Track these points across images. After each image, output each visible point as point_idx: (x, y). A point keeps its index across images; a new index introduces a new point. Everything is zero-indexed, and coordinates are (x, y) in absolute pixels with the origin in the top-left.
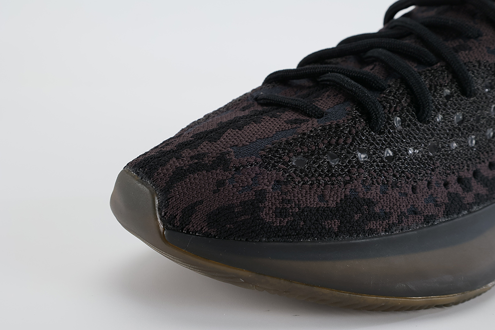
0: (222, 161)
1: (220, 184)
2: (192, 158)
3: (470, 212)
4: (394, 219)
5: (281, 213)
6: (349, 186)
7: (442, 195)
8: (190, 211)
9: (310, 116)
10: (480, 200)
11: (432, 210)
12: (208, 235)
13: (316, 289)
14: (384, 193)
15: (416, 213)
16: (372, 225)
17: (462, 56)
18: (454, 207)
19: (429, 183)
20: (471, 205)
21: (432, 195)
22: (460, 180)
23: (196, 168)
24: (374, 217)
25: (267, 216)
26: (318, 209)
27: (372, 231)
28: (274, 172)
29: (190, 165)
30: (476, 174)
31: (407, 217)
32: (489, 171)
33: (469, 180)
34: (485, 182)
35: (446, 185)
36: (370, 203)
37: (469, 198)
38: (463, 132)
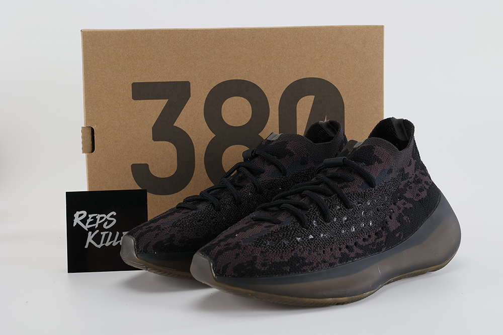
0: (238, 245)
1: (238, 255)
2: (225, 245)
3: (353, 261)
4: (315, 265)
5: (264, 265)
6: (293, 252)
7: (338, 254)
8: (226, 267)
9: (275, 224)
10: (358, 256)
11: (333, 260)
12: (234, 276)
13: (282, 297)
14: (310, 254)
15: (325, 262)
16: (305, 268)
17: (345, 191)
18: (344, 259)
19: (331, 249)
20: (354, 258)
21: (333, 254)
22: (347, 247)
23: (227, 249)
24: (306, 264)
25: (258, 266)
26: (280, 262)
27: (304, 271)
28: (260, 248)
29: (224, 249)
30: (356, 244)
31: (321, 264)
32: (363, 242)
33: (352, 247)
34: (361, 247)
35: (340, 249)
36: (303, 259)
37: (352, 255)
38: (347, 226)
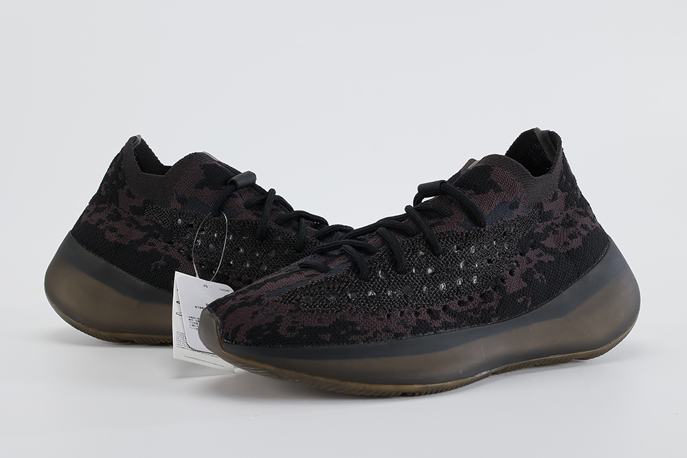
0: (259, 300)
1: (256, 313)
2: (241, 299)
3: (435, 333)
4: (370, 334)
5: (291, 329)
6: (340, 313)
7: (412, 320)
8: (237, 329)
9: (322, 272)
10: (446, 326)
11: (402, 329)
12: (247, 344)
13: (315, 378)
14: (364, 318)
15: (388, 331)
16: (353, 337)
17: (438, 230)
18: (421, 328)
19: (402, 313)
20: (437, 329)
21: (403, 320)
22: (429, 312)
24: (356, 332)
25: (282, 331)
26: (316, 327)
27: (353, 342)
28: (289, 305)
29: (240, 304)
30: (445, 308)
31: (381, 334)
32: (458, 306)
33: (436, 312)
34: (454, 314)
35: (417, 314)
36: (353, 324)
37: (437, 324)
38: (434, 280)
